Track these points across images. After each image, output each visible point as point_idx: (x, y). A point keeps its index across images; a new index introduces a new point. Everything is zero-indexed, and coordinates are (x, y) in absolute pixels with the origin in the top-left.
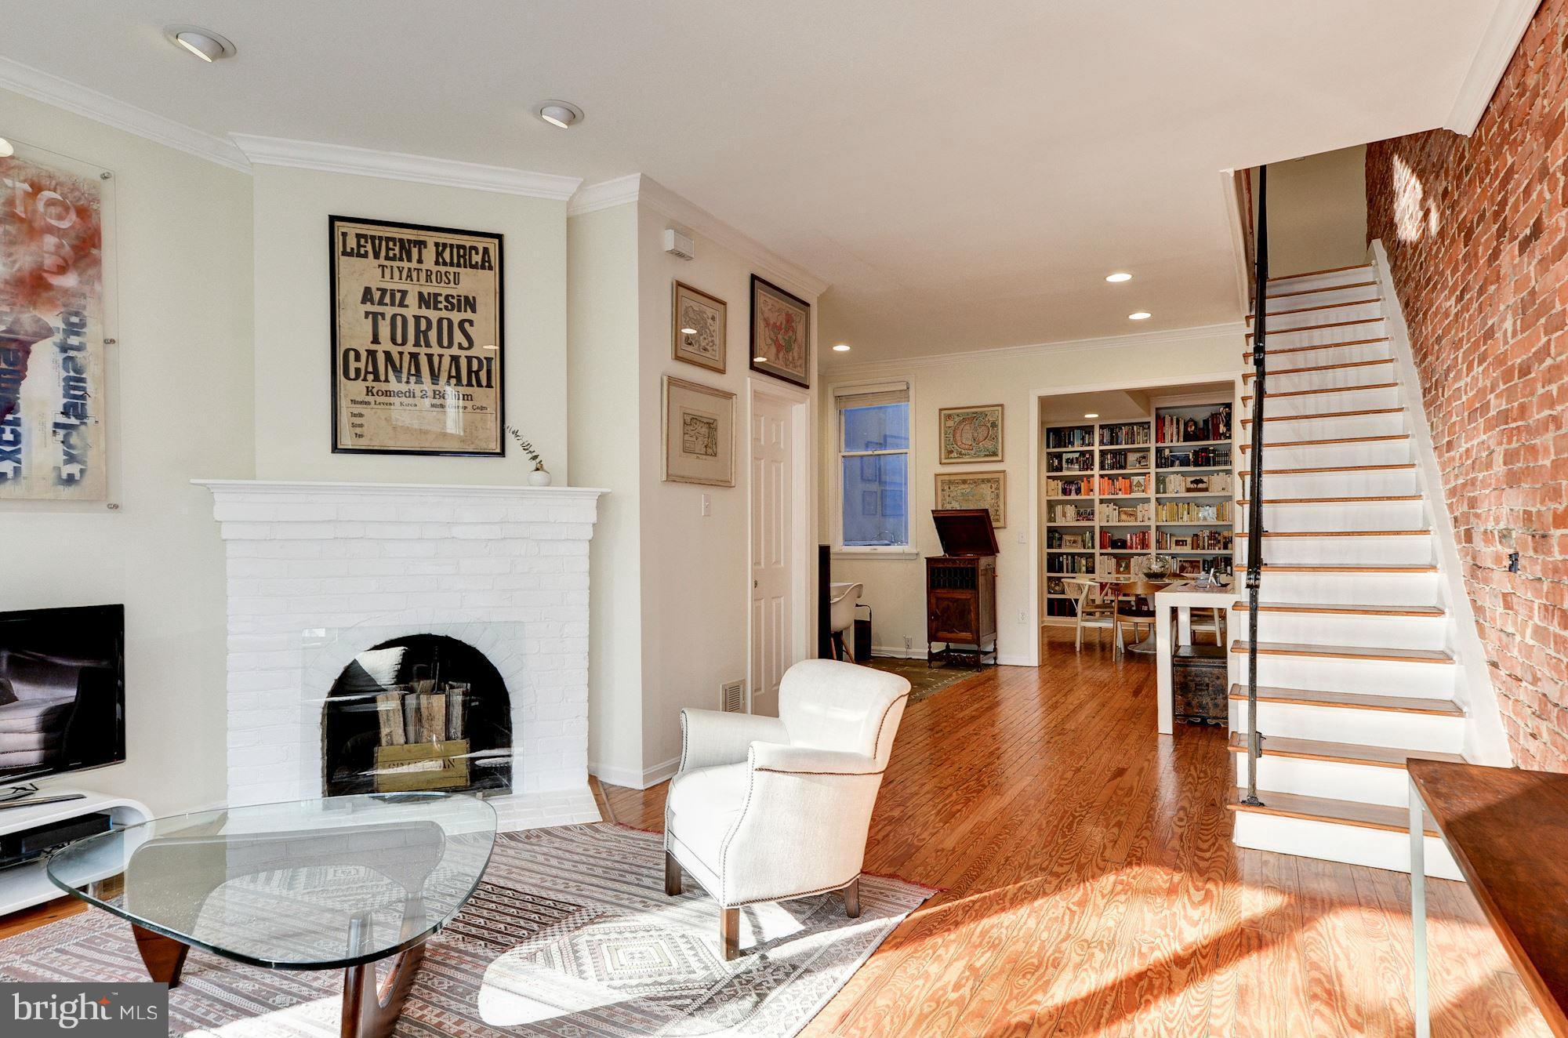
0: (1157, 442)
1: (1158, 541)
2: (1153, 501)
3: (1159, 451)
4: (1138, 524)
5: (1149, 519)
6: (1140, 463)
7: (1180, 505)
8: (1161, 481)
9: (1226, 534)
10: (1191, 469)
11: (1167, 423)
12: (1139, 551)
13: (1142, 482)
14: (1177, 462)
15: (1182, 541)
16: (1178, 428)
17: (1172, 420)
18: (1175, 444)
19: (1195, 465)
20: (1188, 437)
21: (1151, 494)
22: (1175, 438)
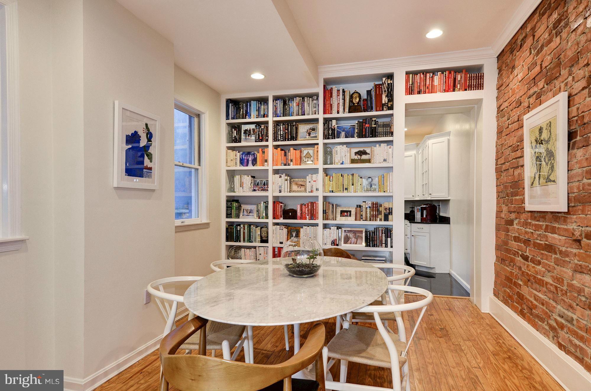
0: (325, 113)
1: (324, 212)
2: (321, 171)
3: (327, 121)
4: (308, 194)
5: (317, 190)
6: (309, 134)
7: (345, 176)
8: (328, 152)
9: (387, 205)
10: (356, 139)
11: (335, 93)
12: (307, 221)
13: (311, 152)
14: (343, 134)
15: (347, 212)
16: (344, 99)
17: (338, 91)
18: (341, 115)
19: (359, 137)
20: (353, 109)
21: (320, 166)
22: (341, 109)
